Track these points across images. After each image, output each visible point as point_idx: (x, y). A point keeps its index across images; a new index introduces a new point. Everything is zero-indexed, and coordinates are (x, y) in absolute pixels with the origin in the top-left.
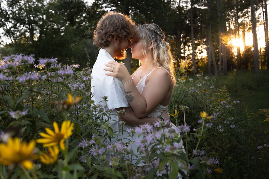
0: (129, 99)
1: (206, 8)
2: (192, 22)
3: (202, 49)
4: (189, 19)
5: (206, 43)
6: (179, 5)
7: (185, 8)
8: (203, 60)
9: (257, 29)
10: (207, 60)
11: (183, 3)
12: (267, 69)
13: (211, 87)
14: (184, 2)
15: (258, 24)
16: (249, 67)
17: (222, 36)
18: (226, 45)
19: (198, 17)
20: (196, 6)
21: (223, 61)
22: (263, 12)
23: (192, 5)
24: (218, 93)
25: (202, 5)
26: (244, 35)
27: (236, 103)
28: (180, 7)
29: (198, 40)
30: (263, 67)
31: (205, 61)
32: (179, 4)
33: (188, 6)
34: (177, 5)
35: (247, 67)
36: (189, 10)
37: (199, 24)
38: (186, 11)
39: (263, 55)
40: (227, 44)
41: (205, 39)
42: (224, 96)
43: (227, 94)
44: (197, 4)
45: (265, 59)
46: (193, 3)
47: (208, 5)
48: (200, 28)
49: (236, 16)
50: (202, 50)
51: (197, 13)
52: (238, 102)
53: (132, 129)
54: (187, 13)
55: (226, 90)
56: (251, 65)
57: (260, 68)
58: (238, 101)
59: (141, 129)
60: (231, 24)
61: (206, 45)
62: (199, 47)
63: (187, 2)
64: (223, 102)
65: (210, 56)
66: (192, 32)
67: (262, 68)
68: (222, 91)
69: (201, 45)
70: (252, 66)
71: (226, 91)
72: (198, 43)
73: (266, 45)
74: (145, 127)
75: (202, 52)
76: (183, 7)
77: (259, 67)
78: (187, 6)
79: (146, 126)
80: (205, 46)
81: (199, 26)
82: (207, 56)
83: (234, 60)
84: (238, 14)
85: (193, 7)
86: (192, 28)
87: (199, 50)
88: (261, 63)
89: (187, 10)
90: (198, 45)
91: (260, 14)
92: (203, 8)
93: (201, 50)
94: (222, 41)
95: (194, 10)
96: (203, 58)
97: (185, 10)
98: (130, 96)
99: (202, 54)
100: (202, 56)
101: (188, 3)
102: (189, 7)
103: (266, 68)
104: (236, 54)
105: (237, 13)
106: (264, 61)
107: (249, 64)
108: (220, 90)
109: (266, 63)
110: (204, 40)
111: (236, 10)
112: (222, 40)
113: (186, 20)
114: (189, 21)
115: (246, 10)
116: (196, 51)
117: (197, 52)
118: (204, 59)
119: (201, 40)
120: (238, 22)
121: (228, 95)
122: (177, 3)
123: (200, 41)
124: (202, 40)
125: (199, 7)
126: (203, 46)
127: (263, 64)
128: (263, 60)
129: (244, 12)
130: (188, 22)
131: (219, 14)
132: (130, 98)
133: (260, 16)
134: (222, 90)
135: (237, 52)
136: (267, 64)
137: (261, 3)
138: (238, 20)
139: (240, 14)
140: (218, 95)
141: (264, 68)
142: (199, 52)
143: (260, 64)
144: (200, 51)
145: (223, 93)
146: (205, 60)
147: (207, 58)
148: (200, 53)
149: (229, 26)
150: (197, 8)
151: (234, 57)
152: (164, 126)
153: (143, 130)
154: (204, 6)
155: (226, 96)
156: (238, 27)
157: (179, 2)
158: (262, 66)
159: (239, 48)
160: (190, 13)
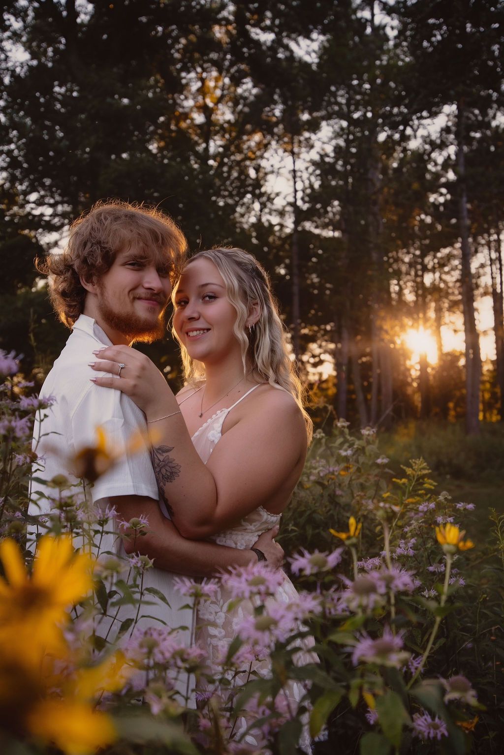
0: (163, 471)
1: (337, 234)
2: (295, 271)
3: (321, 354)
4: (287, 261)
5: (334, 337)
6: (259, 220)
7: (277, 228)
8: (324, 386)
9: (475, 305)
10: (335, 385)
11: (270, 214)
12: (498, 422)
13: (379, 461)
14: (274, 213)
15: (476, 292)
16: (452, 413)
17: (384, 319)
18: (392, 346)
19: (314, 260)
20: (308, 226)
21: (384, 390)
22: (491, 260)
23: (297, 223)
24: (401, 480)
25: (325, 226)
26: (439, 320)
27: (465, 509)
28: (263, 224)
29: (311, 325)
30: (488, 415)
31: (327, 389)
32: (260, 215)
33: (285, 224)
34: (253, 220)
35: (445, 411)
36: (290, 236)
37: (316, 280)
38: (280, 238)
39: (490, 383)
40: (394, 343)
41: (332, 324)
42: (419, 488)
43: (429, 484)
44: (313, 222)
45: (493, 394)
46: (300, 216)
47: (343, 226)
48: (316, 292)
49: (419, 267)
50: (323, 357)
51: (311, 246)
52: (471, 506)
53: (191, 582)
54: (282, 245)
55: (426, 472)
56: (456, 406)
57: (481, 417)
58: (469, 504)
59: (240, 582)
60: (404, 286)
61: (332, 341)
62: (314, 347)
63: (282, 213)
64: (427, 506)
65: (344, 375)
66: (296, 300)
67: (484, 417)
68: (414, 473)
69: (319, 342)
70: (459, 409)
71: (426, 474)
72: (311, 333)
73: (497, 354)
74: (256, 574)
75: (321, 362)
76: (271, 226)
77: (478, 415)
78: (282, 226)
79: (259, 572)
80: (332, 346)
81: (313, 285)
82: (334, 373)
83: (409, 391)
84: (423, 261)
85: (300, 229)
86: (295, 289)
87: (314, 356)
88: (484, 402)
89: (283, 236)
90: (312, 339)
91: (482, 266)
92: (329, 233)
93: (319, 356)
94: (383, 333)
95: (301, 238)
96: (325, 377)
97: (278, 234)
98: (167, 463)
99: (320, 369)
100: (321, 374)
101: (287, 216)
102: (287, 227)
103: (495, 418)
104: (415, 373)
105: (423, 255)
106: (491, 398)
107: (451, 405)
108: (409, 471)
109: (496, 402)
110: (328, 328)
111: (420, 248)
112: (381, 328)
113: (279, 265)
114: (287, 267)
115: (445, 251)
116: (305, 358)
117: (308, 362)
118: (326, 381)
119: (319, 326)
120: (422, 283)
121: (433, 488)
122: (253, 213)
123: (315, 328)
124: (323, 327)
125: (317, 231)
126: (324, 344)
127: (488, 407)
128: (487, 396)
129: (439, 255)
130: (282, 272)
131: (375, 256)
132: (168, 468)
133: (481, 271)
134: (414, 470)
135: (418, 367)
136: (499, 405)
137: (486, 236)
138: (422, 276)
139: (429, 261)
140: (404, 484)
141: (491, 417)
142: (312, 360)
143: (481, 407)
144: (317, 359)
145: (418, 480)
146: (330, 384)
147: (335, 381)
148: (315, 365)
149: (400, 293)
150: (310, 232)
151: (409, 380)
152: (325, 569)
153: (252, 583)
154: (331, 228)
155: (425, 489)
156: (424, 297)
157: (261, 210)
158: (484, 411)
159: (426, 356)
160: (291, 245)
